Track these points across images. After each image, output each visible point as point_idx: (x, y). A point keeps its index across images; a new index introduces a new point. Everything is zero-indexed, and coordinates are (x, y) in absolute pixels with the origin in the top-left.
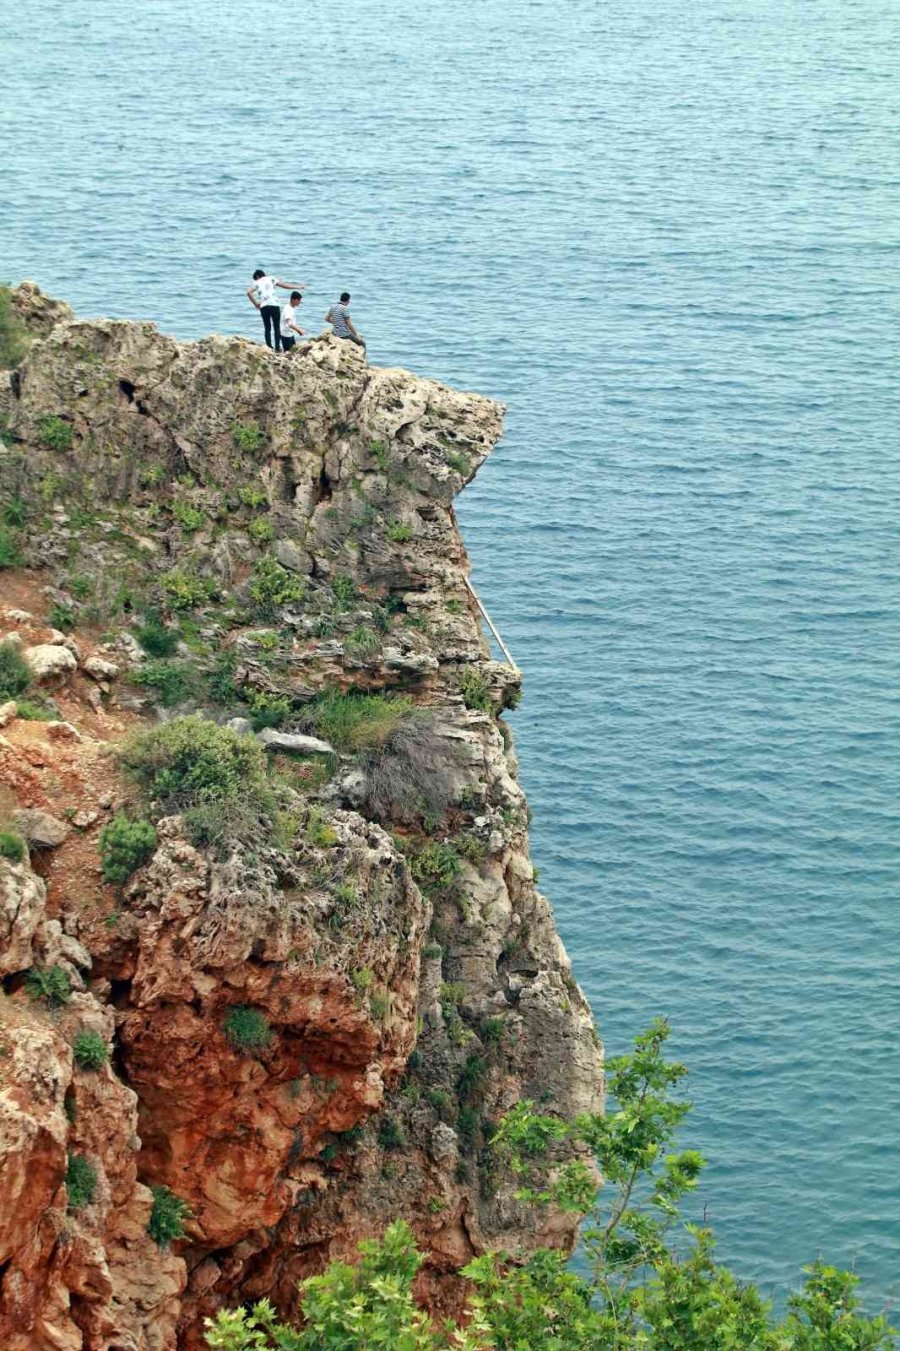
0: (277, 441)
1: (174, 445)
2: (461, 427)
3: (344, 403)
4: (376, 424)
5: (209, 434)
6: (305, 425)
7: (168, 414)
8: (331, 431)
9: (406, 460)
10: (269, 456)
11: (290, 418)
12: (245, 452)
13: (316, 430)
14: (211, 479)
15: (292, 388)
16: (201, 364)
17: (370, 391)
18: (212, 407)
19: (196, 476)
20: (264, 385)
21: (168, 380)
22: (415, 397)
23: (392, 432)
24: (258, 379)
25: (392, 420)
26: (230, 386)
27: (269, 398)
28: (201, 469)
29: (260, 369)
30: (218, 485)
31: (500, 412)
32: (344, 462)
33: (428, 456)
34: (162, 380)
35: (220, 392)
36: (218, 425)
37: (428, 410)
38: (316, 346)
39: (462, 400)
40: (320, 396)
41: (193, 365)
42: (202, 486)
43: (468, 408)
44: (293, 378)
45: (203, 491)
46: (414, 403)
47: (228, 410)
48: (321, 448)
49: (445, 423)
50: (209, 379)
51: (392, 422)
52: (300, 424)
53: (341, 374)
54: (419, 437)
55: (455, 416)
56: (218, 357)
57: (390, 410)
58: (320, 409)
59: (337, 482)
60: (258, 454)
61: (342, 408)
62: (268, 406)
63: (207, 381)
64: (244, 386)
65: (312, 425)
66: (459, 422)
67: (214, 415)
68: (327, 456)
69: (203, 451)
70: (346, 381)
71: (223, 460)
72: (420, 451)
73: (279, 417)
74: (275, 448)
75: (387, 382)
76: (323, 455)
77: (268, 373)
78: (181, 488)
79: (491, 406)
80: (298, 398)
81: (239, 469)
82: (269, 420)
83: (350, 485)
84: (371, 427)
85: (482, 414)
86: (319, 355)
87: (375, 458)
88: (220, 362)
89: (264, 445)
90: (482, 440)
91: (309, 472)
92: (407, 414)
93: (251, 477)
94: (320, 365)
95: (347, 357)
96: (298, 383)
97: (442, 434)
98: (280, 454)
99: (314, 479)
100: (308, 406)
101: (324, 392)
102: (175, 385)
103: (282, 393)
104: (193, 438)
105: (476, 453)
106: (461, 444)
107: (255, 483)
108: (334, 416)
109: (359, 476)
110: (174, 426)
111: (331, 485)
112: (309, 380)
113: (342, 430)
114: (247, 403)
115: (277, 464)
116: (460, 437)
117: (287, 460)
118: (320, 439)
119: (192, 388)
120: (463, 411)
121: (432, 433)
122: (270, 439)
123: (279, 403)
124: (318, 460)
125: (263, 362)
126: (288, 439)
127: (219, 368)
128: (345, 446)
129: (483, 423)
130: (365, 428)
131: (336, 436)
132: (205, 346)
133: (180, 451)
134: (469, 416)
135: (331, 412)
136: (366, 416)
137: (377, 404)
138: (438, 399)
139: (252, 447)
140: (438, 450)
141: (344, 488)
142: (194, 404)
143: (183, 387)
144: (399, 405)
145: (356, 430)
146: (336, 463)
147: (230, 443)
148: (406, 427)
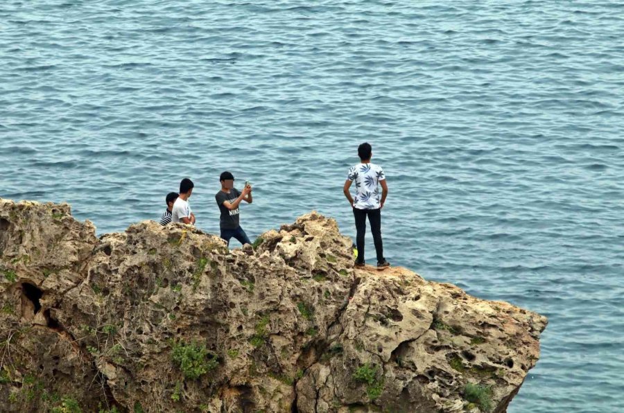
0: (231, 364)
1: (95, 369)
2: (482, 346)
3: (322, 314)
4: (366, 341)
5: (140, 355)
6: (269, 344)
7: (84, 327)
8: (305, 351)
9: (405, 390)
10: (221, 384)
11: (249, 333)
12: (188, 379)
13: (284, 348)
15: (251, 294)
16: (130, 261)
17: (358, 297)
18: (143, 318)
19: (123, 411)
20: (214, 288)
21: (86, 282)
22: (419, 305)
23: (387, 353)
24: (205, 281)
25: (387, 336)
26: (168, 290)
27: (220, 305)
28: (130, 402)
29: (208, 267)
31: (538, 327)
32: (323, 393)
33: (436, 385)
34: (78, 282)
35: (155, 298)
36: (151, 342)
37: (436, 323)
38: (287, 236)
39: (484, 309)
40: (287, 303)
41: (119, 262)
43: (492, 321)
44: (252, 279)
46: (416, 313)
47: (166, 321)
48: (292, 374)
49: (459, 340)
50: (141, 280)
51: (387, 339)
52: (264, 339)
53: (319, 274)
54: (423, 359)
55: (472, 331)
56: (152, 251)
57: (384, 323)
58: (290, 321)
60: (205, 382)
61: (319, 320)
62: (219, 317)
63: (138, 282)
64: (186, 289)
65: (278, 342)
66: (478, 339)
67: (146, 328)
68: (299, 384)
69: (133, 378)
70: (326, 284)
71: (158, 390)
72: (424, 379)
73: (233, 331)
74: (228, 373)
75: (380, 285)
76: (294, 384)
77: (219, 272)
79: (524, 318)
80: (261, 306)
81: (181, 402)
82: (220, 335)
84: (359, 345)
85: (511, 329)
86: (290, 249)
87: (364, 388)
88: (155, 258)
89: (214, 371)
90: (510, 364)
91: (274, 406)
92: (407, 328)
94: (290, 262)
95: (328, 252)
96: (259, 286)
97: (455, 355)
98: (234, 381)
100: (273, 317)
101: (294, 298)
102: (94, 288)
103: (237, 300)
104: (119, 360)
105: (501, 381)
106: (483, 369)
108: (309, 331)
109: (343, 412)
110: (93, 344)
112: (274, 282)
113: (321, 349)
114: (191, 313)
115: (232, 395)
116: (480, 360)
117: (245, 389)
118: (289, 362)
119: (118, 293)
120: (485, 325)
121: (442, 354)
122: (221, 361)
123: (233, 313)
124: (287, 390)
125: (212, 257)
126: (246, 362)
127: (154, 266)
128: (324, 372)
129: (511, 341)
130: (350, 347)
131: (312, 357)
132: (135, 237)
133: (101, 377)
134: (492, 331)
135: (304, 326)
136: (351, 331)
137: (367, 315)
138: (450, 308)
139: (197, 371)
140: (449, 377)
142: (121, 314)
143: (106, 292)
144: (397, 316)
145: (339, 350)
146: (312, 393)
147: (168, 367)
148: (405, 346)
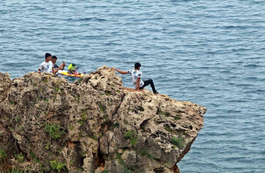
0: (71, 132)
1: (12, 137)
2: (179, 121)
3: (110, 109)
4: (129, 121)
5: (31, 130)
6: (87, 122)
7: (7, 119)
8: (103, 126)
9: (146, 141)
10: (67, 141)
11: (78, 119)
12: (53, 140)
13: (94, 125)
14: (34, 156)
15: (79, 102)
16: (25, 89)
17: (125, 102)
18: (32, 114)
19: (25, 154)
20: (62, 100)
21: (7, 99)
22: (151, 104)
23: (138, 125)
24: (59, 97)
25: (138, 118)
26: (42, 102)
27: (65, 107)
28: (28, 151)
29: (59, 91)
30: (38, 159)
31: (202, 112)
32: (112, 143)
33: (159, 138)
34: (4, 99)
35: (37, 105)
36: (36, 124)
37: (159, 112)
38: (93, 77)
39: (179, 105)
40: (94, 105)
41: (21, 90)
42: (29, 160)
43: (183, 110)
44: (79, 96)
45: (29, 163)
46: (150, 108)
47: (42, 115)
48: (97, 136)
49: (169, 119)
50: (31, 98)
51: (138, 119)
52: (85, 122)
53: (108, 92)
54: (154, 127)
55: (174, 114)
56: (35, 85)
57: (136, 112)
58: (96, 113)
59: (107, 155)
60: (60, 141)
61: (108, 112)
62: (65, 112)
63: (29, 99)
64: (50, 101)
65: (91, 122)
66: (177, 118)
67: (34, 118)
68: (101, 140)
69: (29, 140)
70: (111, 97)
71: (40, 145)
72: (154, 136)
73: (71, 118)
74: (70, 136)
75: (134, 96)
76: (99, 140)
77: (64, 93)
78: (17, 162)
79: (197, 108)
80: (83, 107)
81: (50, 149)
82: (66, 120)
83: (115, 156)
84: (126, 122)
85: (191, 113)
86: (95, 82)
87: (129, 141)
88: (36, 88)
89: (64, 135)
90: (191, 128)
91: (90, 150)
92: (146, 114)
93: (57, 154)
94: (95, 87)
95: (111, 83)
96: (82, 99)
97: (167, 125)
98: (73, 140)
99: (94, 154)
100: (88, 112)
101: (97, 103)
102: (11, 102)
103: (72, 105)
104: (22, 133)
105: (188, 136)
106: (179, 131)
107: (59, 157)
108: (104, 117)
109: (120, 151)
110: (11, 126)
111: (105, 157)
112: (88, 96)
113: (109, 125)
114: (53, 111)
115: (72, 146)
116: (178, 127)
117: (77, 143)
118: (96, 131)
119: (21, 104)
120: (180, 112)
121: (162, 125)
122: (67, 131)
123: (71, 110)
124: (95, 143)
125: (61, 87)
126: (77, 131)
127: (36, 91)
128: (111, 134)
129: (191, 118)
130: (122, 123)
131: (106, 128)
132: (27, 79)
133: (15, 140)
134: (183, 114)
135: (102, 115)
136: (122, 116)
137: (129, 109)
138: (164, 105)
139: (56, 136)
140: (165, 134)
141: (112, 158)
142: (23, 113)
143: (16, 103)
144: (142, 109)
145: (118, 125)
146: (106, 144)
147: (44, 135)
148: (146, 122)
